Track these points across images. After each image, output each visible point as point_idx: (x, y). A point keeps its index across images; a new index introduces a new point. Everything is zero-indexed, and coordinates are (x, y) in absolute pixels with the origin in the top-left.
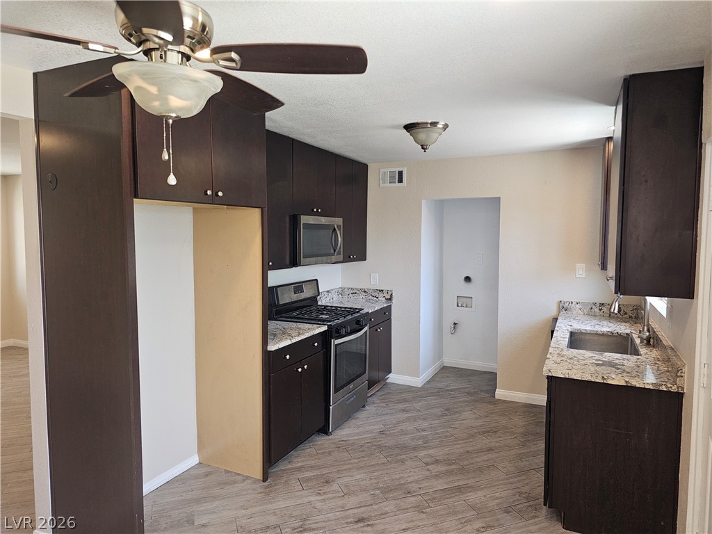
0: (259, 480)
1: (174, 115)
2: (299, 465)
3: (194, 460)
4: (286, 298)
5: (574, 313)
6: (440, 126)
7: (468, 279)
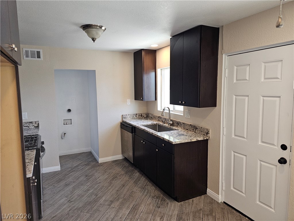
5: (128, 119)
6: (103, 28)
7: (69, 110)
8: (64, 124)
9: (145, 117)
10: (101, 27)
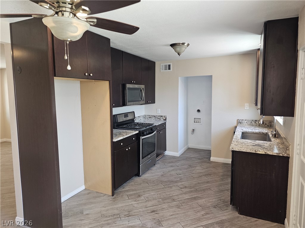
0: (110, 196)
1: (69, 40)
2: (127, 189)
3: (83, 188)
4: (121, 119)
5: (244, 124)
6: (186, 45)
7: (199, 111)
8: (194, 122)
9: (268, 126)
10: (183, 44)
